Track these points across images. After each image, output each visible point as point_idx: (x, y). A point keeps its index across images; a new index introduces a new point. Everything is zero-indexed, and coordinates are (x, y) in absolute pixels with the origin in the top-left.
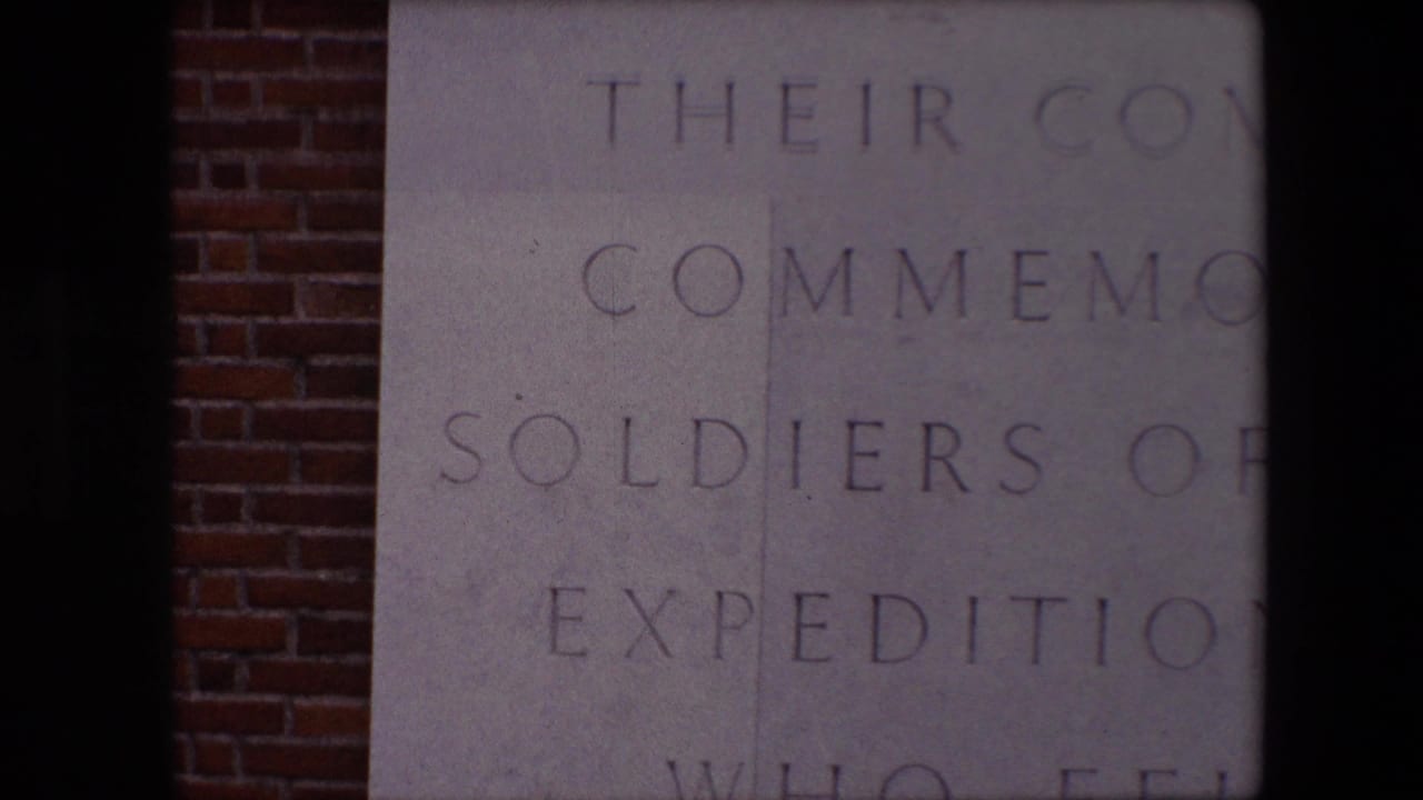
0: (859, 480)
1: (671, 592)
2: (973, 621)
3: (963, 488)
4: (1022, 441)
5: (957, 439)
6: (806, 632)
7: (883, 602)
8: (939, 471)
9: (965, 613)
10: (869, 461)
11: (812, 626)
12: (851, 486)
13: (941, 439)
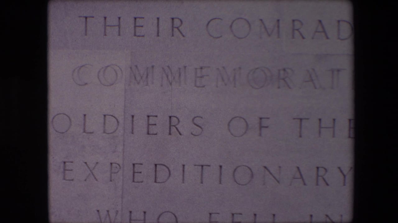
0: (151, 132)
1: (97, 163)
2: (184, 171)
3: (180, 134)
4: (198, 121)
5: (179, 121)
6: (136, 174)
7: (158, 166)
8: (174, 129)
9: (181, 169)
10: (154, 127)
11: (137, 172)
12: (148, 134)
13: (174, 120)
